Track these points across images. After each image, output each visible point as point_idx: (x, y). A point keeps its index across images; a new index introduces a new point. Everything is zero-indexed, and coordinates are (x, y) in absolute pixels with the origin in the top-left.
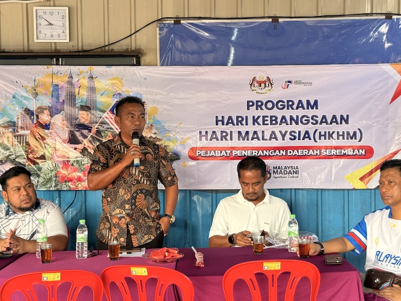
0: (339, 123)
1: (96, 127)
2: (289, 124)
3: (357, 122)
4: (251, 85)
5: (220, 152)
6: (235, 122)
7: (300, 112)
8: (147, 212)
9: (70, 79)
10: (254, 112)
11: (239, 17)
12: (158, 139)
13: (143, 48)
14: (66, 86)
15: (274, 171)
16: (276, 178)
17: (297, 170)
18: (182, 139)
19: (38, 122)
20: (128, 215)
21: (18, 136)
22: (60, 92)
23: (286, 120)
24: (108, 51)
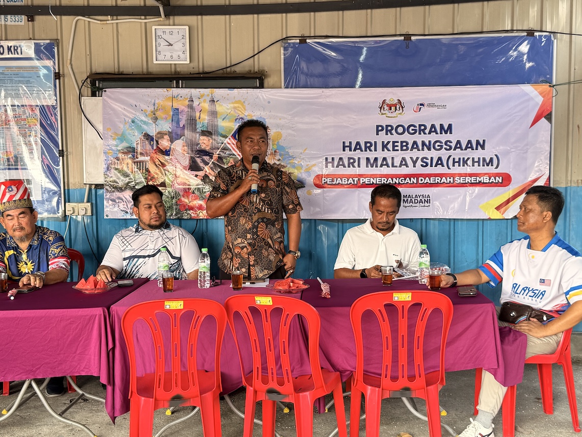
0: (475, 148)
1: (217, 153)
2: (421, 149)
3: (494, 148)
4: (381, 108)
5: (346, 179)
6: (363, 149)
7: (433, 137)
8: (270, 242)
9: (191, 103)
10: (383, 137)
11: (368, 35)
12: (282, 165)
13: (266, 69)
14: (186, 110)
15: (404, 200)
16: (406, 207)
17: (428, 198)
18: (307, 165)
19: (158, 147)
20: (250, 244)
21: (137, 162)
22: (180, 117)
23: (417, 146)
24: (230, 73)
